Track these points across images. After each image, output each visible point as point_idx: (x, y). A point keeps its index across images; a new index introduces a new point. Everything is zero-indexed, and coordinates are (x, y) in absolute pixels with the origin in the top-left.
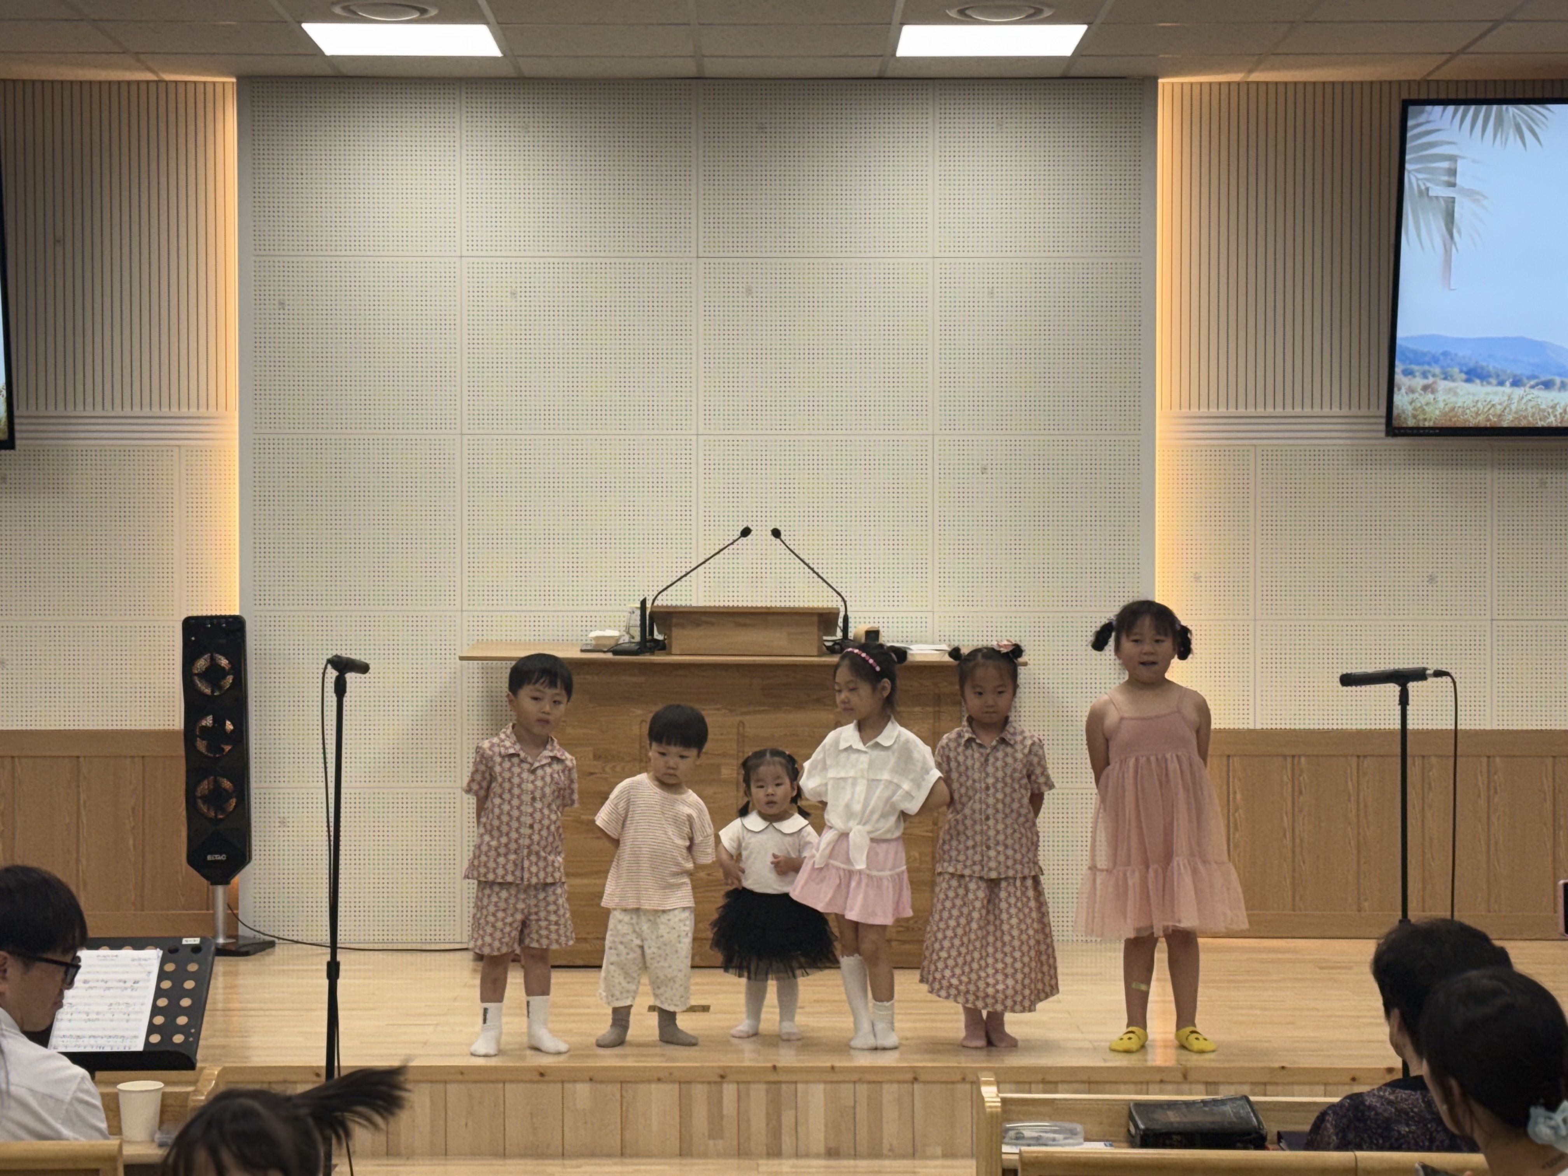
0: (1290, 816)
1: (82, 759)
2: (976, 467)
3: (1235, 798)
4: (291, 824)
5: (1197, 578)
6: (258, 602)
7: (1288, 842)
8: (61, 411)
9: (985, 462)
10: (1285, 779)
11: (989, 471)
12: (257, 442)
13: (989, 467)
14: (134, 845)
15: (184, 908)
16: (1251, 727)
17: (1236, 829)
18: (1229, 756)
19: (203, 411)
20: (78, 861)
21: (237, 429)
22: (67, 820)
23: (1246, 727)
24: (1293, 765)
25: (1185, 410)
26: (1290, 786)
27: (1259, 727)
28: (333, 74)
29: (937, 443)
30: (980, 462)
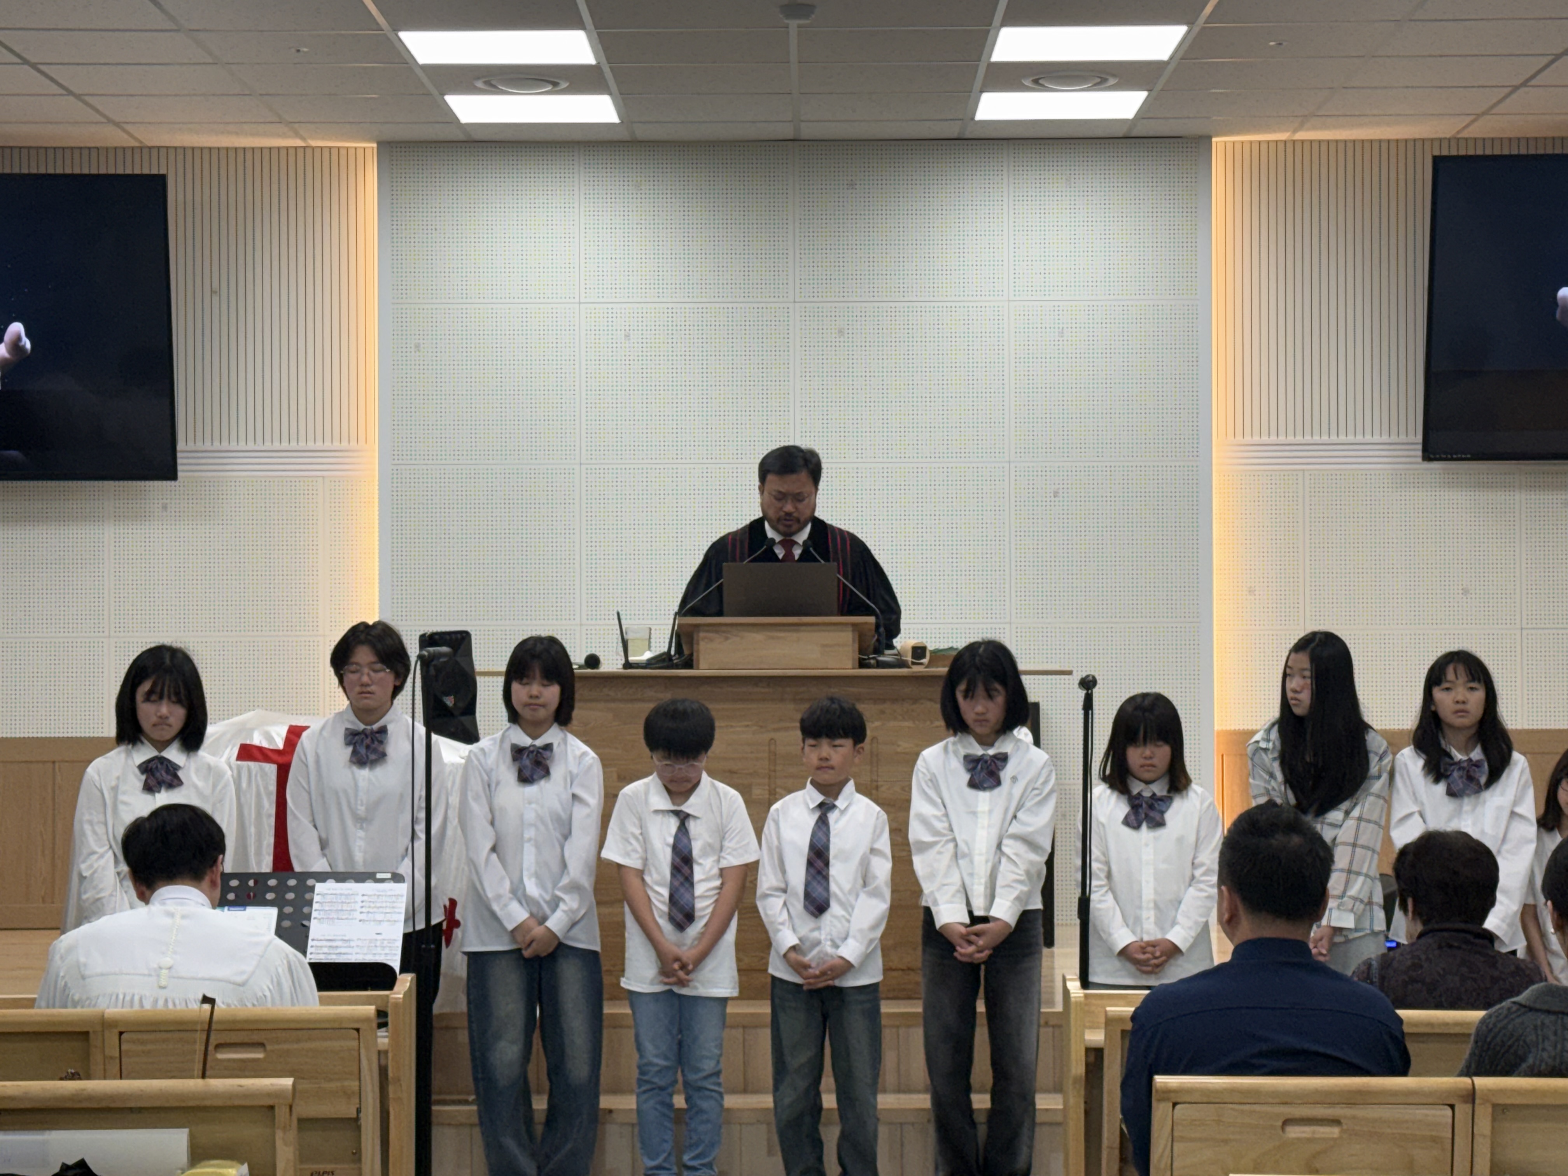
2: (1048, 491)
5: (1251, 591)
8: (216, 445)
9: (1057, 486)
11: (1061, 494)
12: (395, 472)
13: (1061, 491)
19: (345, 444)
21: (377, 461)
25: (1239, 438)
28: (464, 139)
29: (1013, 469)
30: (1052, 486)
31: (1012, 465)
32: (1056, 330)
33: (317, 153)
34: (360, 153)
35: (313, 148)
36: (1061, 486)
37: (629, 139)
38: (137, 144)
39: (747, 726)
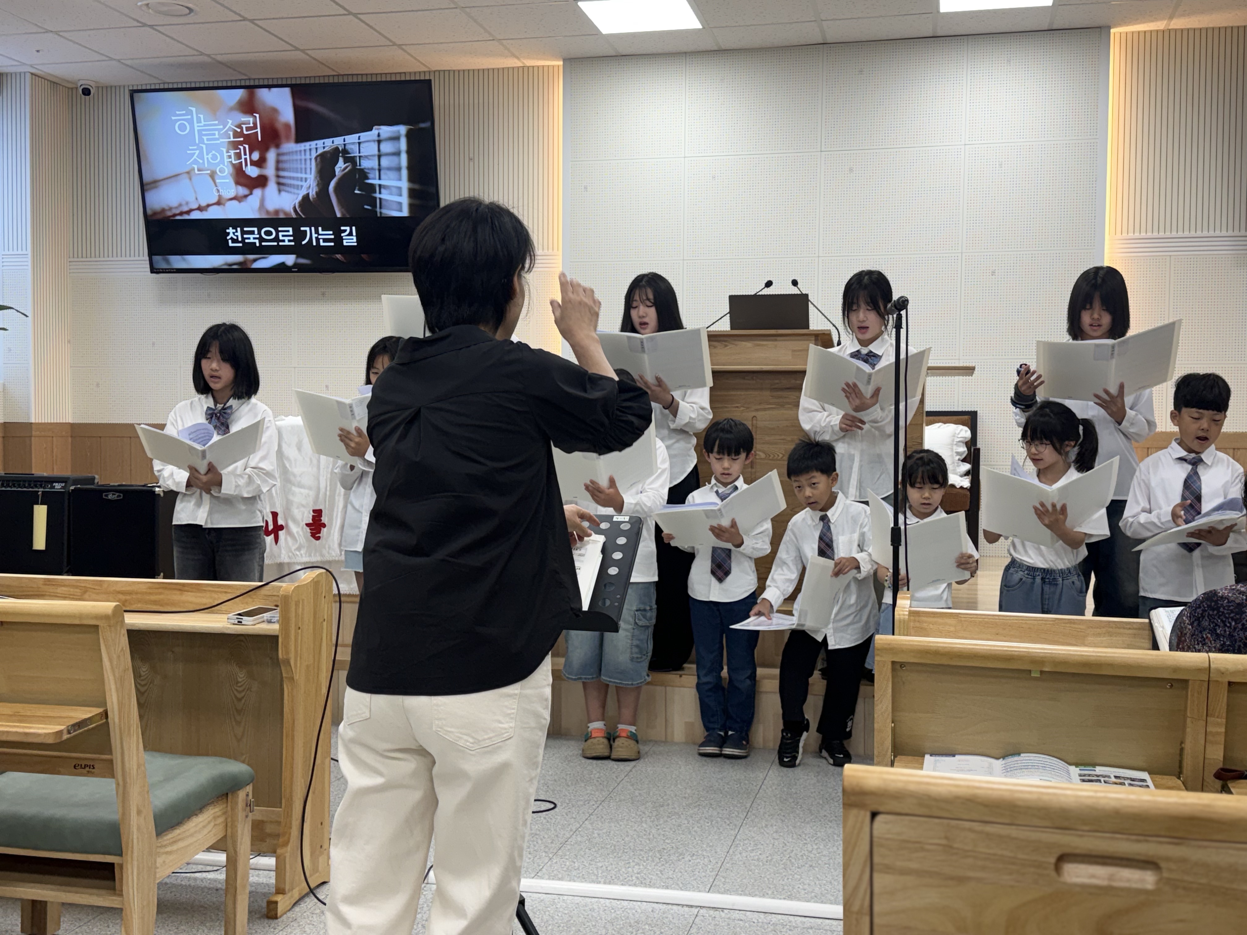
2: (988, 271)
9: (994, 268)
11: (996, 274)
12: (572, 266)
13: (997, 271)
16: (1164, 430)
21: (561, 261)
25: (1125, 235)
28: (614, 54)
29: (964, 258)
30: (991, 268)
31: (964, 255)
32: (997, 163)
33: (531, 70)
34: (556, 69)
35: (528, 67)
36: (997, 268)
37: (716, 48)
38: (426, 69)
39: (737, 407)
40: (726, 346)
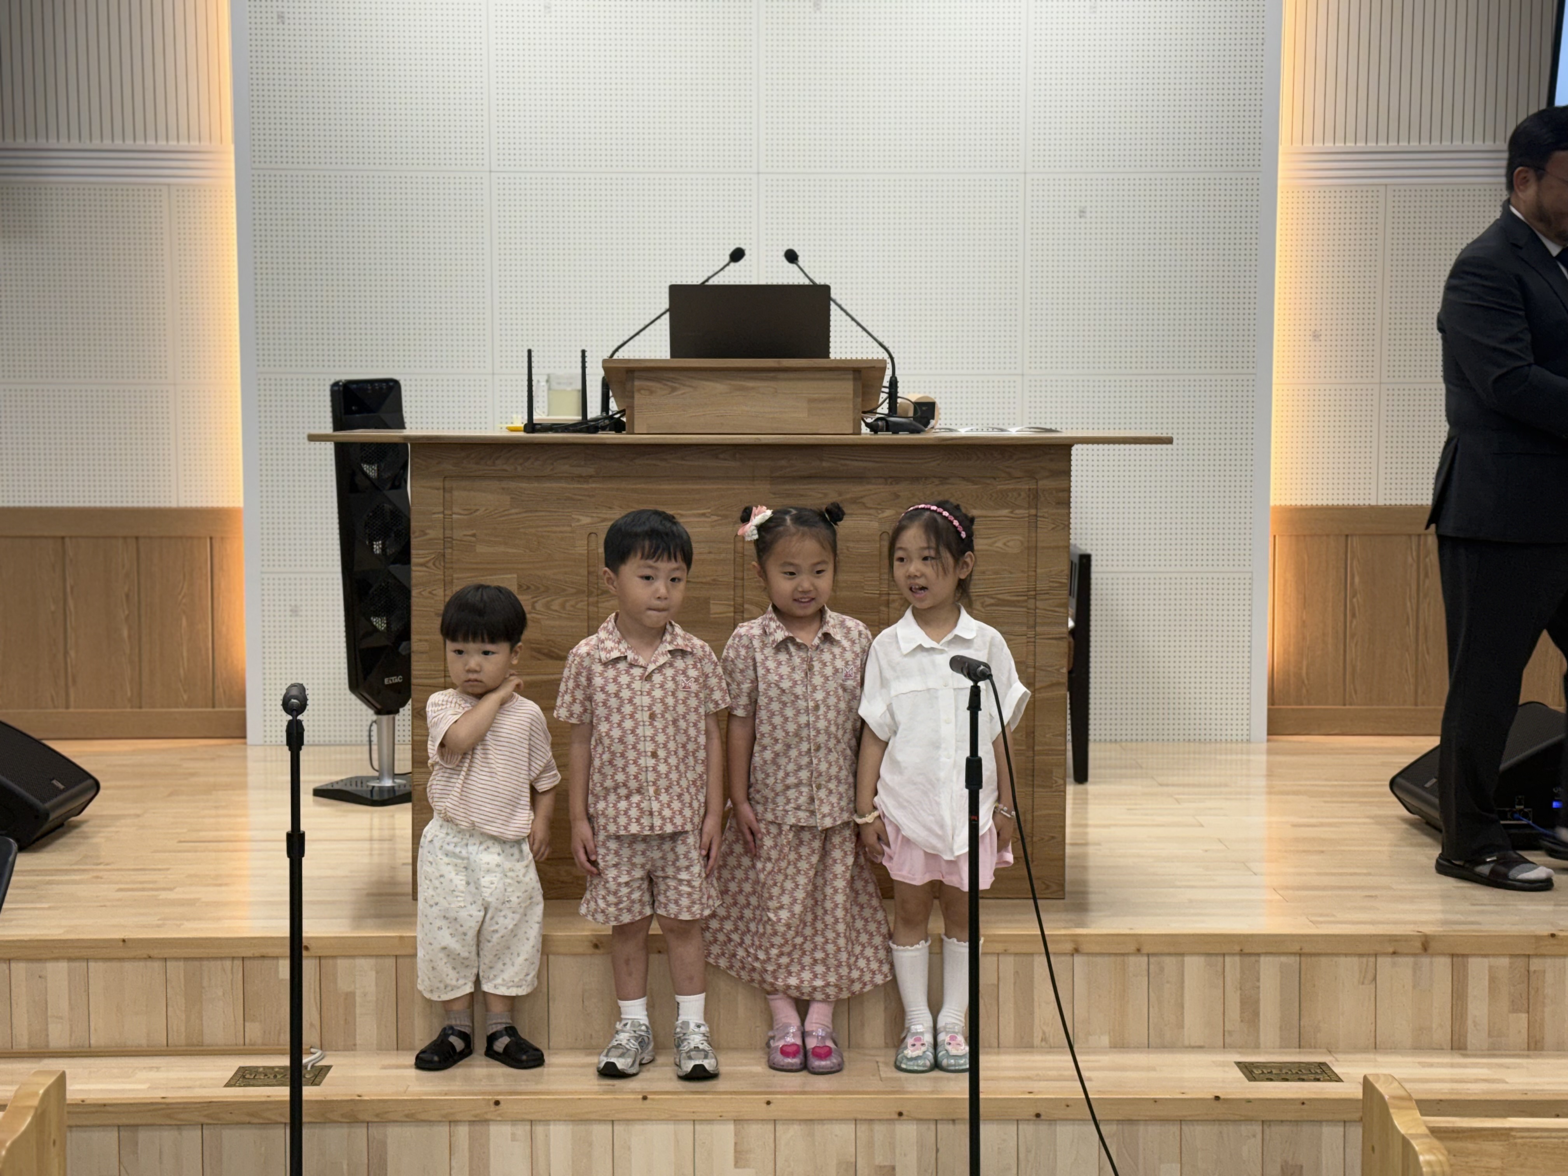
0: (1414, 601)
1: (67, 540)
2: (1073, 209)
3: (1352, 583)
4: (304, 613)
5: (1316, 336)
6: (261, 363)
7: (1411, 630)
8: (31, 142)
9: (1083, 204)
10: (1410, 560)
11: (1088, 215)
12: (256, 178)
13: (1088, 209)
14: (130, 637)
15: (188, 705)
16: (1373, 503)
17: (1354, 615)
18: (1347, 536)
19: (194, 144)
20: (66, 653)
21: (232, 166)
22: (53, 608)
23: (1367, 503)
24: (1419, 545)
25: (1308, 145)
26: (1415, 566)
27: (1381, 503)
29: (1029, 182)
30: (1078, 204)
31: (1028, 177)
36: (1088, 204)
39: (704, 515)
40: (674, 389)
